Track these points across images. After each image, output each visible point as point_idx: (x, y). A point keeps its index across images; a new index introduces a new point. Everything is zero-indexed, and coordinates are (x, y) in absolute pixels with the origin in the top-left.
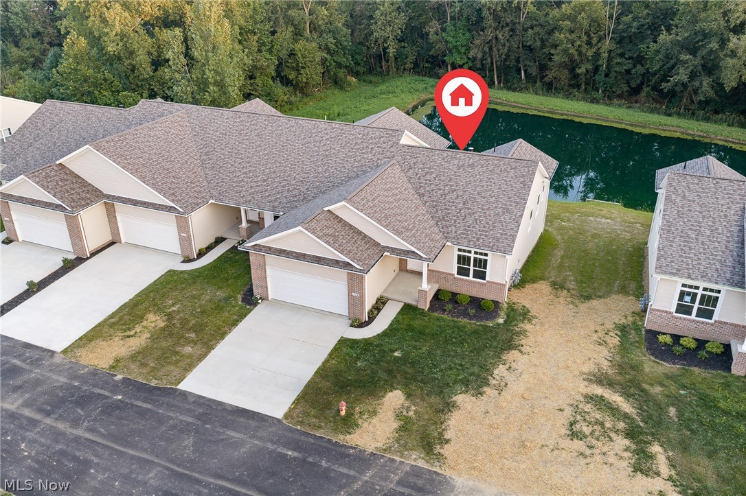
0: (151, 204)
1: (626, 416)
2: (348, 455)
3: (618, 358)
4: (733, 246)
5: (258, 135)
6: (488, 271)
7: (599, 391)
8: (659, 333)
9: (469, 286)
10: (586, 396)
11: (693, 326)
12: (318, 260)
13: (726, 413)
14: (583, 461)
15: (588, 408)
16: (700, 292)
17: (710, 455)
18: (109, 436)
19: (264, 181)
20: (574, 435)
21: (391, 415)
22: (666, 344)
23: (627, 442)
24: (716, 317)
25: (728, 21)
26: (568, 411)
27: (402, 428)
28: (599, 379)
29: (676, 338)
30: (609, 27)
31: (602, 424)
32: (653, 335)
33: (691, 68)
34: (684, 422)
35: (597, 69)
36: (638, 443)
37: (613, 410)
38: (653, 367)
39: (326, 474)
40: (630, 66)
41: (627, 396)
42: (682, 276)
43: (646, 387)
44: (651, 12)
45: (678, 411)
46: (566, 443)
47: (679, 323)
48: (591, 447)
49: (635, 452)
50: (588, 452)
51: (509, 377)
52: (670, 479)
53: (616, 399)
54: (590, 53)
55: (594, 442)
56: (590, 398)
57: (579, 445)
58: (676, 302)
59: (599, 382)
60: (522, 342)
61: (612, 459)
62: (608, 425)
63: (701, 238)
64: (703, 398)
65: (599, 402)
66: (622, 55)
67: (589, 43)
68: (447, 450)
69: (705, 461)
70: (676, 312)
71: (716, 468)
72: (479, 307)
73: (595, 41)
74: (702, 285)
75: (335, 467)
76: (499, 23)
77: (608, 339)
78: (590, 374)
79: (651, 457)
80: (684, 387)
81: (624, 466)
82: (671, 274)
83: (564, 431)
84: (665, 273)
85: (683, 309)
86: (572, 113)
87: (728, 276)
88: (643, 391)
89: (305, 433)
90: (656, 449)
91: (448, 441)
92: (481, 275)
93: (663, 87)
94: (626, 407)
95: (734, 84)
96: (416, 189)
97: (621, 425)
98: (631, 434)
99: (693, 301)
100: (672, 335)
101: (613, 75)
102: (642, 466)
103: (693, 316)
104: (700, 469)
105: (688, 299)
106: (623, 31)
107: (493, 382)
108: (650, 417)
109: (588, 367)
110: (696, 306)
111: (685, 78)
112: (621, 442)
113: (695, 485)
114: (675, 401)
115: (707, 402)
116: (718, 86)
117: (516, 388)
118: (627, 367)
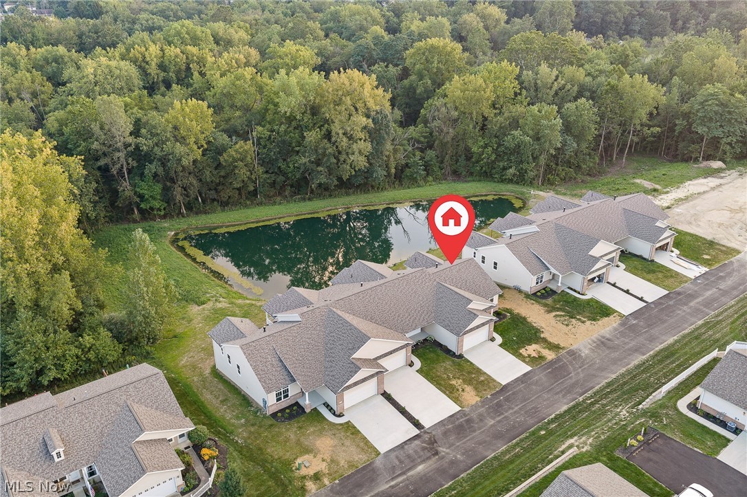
0: (397, 349)
1: (565, 315)
2: (555, 361)
3: (541, 305)
4: (537, 259)
7: (553, 314)
8: (535, 293)
11: (539, 287)
12: (483, 324)
13: (572, 302)
14: (577, 328)
15: (558, 318)
16: (540, 276)
17: (584, 311)
18: (521, 402)
20: (567, 325)
21: (543, 350)
22: (541, 295)
23: (574, 320)
24: (543, 281)
26: (558, 322)
27: (549, 350)
28: (548, 312)
29: (545, 290)
32: (535, 295)
34: (572, 309)
36: (575, 318)
37: (562, 316)
38: (549, 302)
39: (560, 367)
41: (557, 311)
42: (538, 274)
45: (567, 307)
46: (569, 328)
47: (537, 288)
48: (573, 325)
49: (578, 320)
51: (539, 325)
52: (588, 320)
53: (558, 313)
55: (571, 324)
56: (555, 317)
57: (570, 326)
58: (536, 282)
59: (550, 312)
60: (523, 315)
61: (578, 324)
62: (566, 319)
63: (530, 261)
64: (565, 302)
65: (557, 316)
68: (561, 345)
69: (585, 313)
70: (536, 285)
75: (559, 364)
77: (531, 302)
78: (545, 312)
79: (580, 319)
80: (559, 302)
81: (580, 323)
82: (536, 275)
83: (565, 326)
87: (544, 268)
88: (557, 308)
89: (542, 366)
90: (578, 317)
91: (558, 344)
94: (562, 313)
96: (457, 287)
97: (567, 317)
98: (571, 318)
99: (539, 280)
100: (538, 292)
102: (582, 322)
103: (539, 284)
104: (587, 315)
105: (537, 280)
107: (539, 328)
108: (567, 312)
109: (542, 311)
113: (590, 318)
114: (564, 305)
115: (567, 302)
116: (340, 179)
117: (543, 326)
118: (546, 305)
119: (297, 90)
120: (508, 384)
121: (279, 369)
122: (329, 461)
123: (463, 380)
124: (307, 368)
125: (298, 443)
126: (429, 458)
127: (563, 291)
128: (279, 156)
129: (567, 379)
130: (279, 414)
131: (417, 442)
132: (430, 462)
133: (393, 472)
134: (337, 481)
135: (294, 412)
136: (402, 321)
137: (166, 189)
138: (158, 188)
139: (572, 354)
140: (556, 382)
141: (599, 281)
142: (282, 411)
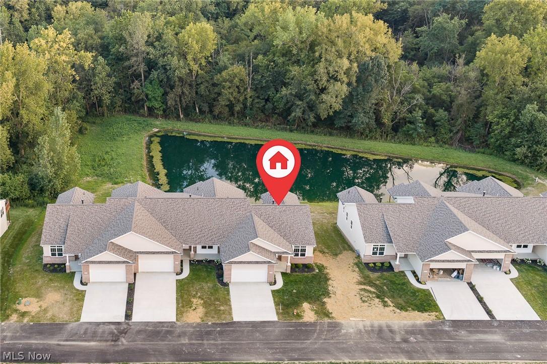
0: (162, 252)
1: (374, 293)
2: (308, 325)
3: (361, 275)
4: (384, 229)
5: (183, 209)
6: (306, 253)
7: (363, 287)
8: (369, 263)
9: (300, 260)
10: (360, 290)
11: (378, 258)
12: (257, 263)
13: (399, 284)
14: (370, 308)
15: (363, 293)
16: (379, 247)
17: (400, 297)
18: (230, 340)
19: (201, 231)
20: (364, 302)
21: (310, 311)
22: (372, 267)
23: (378, 300)
24: (384, 254)
25: (318, 85)
26: (358, 295)
27: (316, 313)
28: (360, 283)
29: (382, 264)
30: (249, 82)
31: (369, 297)
32: (367, 264)
33: (302, 108)
34: (390, 290)
35: (245, 107)
36: (381, 299)
37: (370, 292)
38: (374, 276)
39: (306, 331)
40: (264, 103)
41: (371, 286)
42: (373, 243)
43: (375, 282)
44: (271, 73)
45: (387, 287)
46: (363, 304)
47: (374, 258)
48: (370, 304)
49: (382, 302)
50: (370, 305)
51: (335, 290)
52: (394, 306)
53: (368, 288)
54: (241, 99)
55: (370, 302)
56: (361, 290)
57: (366, 304)
58: (372, 251)
59: (361, 284)
60: (330, 277)
61: (377, 305)
62: (371, 296)
63: (374, 228)
64: (391, 281)
65: (364, 290)
66: (258, 97)
67: (239, 92)
68: (333, 315)
69: (399, 299)
70: (373, 255)
71: (403, 300)
72: (307, 267)
73: (242, 91)
74: (379, 244)
75: (307, 328)
76: (183, 83)
77: (354, 269)
78: (356, 282)
79: (386, 302)
80: (385, 280)
81: (381, 305)
82: (370, 242)
83: (360, 301)
84: (368, 243)
85: (374, 253)
86: (241, 137)
87: (386, 240)
88: (374, 283)
89: (289, 322)
90: (386, 299)
91: (332, 313)
92: (303, 255)
93: (289, 119)
94: (373, 290)
95: (326, 116)
96: (268, 224)
97: (374, 295)
98: (378, 297)
99: (377, 250)
100: (373, 263)
101: (255, 109)
102: (385, 305)
103: (378, 255)
104: (400, 302)
105: (375, 250)
106: (257, 84)
107: (331, 292)
108: (380, 291)
109: (355, 280)
110: (378, 252)
111: (300, 114)
112: (377, 300)
113: (400, 306)
114: (385, 284)
115: (393, 282)
117: (339, 292)
118: (366, 277)
119: (292, 26)
120: (239, 322)
121: (62, 231)
122: (43, 308)
123: (205, 302)
124: (80, 238)
125: (39, 289)
126: (107, 341)
127: (403, 272)
128: (272, 84)
129: (298, 343)
130: (48, 266)
131: (113, 327)
132: (104, 344)
133: (73, 336)
134: (32, 323)
135: (59, 269)
136: (190, 233)
137: (165, 94)
138: (159, 92)
139: (335, 327)
140: (285, 340)
141: (458, 277)
142: (53, 265)
